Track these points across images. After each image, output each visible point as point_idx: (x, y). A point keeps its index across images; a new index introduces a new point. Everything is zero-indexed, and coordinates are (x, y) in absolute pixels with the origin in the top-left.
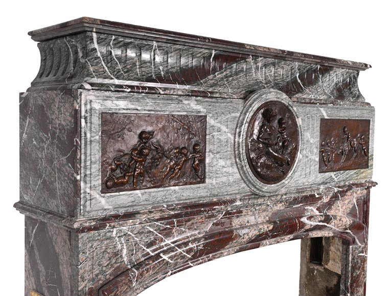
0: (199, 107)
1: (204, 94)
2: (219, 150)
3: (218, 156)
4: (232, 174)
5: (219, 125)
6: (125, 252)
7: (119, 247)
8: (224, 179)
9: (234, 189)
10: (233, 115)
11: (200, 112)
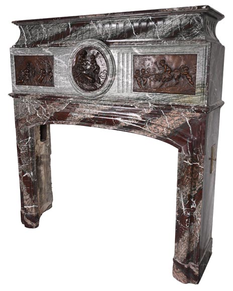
0: (49, 52)
1: (57, 46)
2: (60, 72)
3: (59, 74)
4: (68, 84)
5: (59, 60)
6: (29, 109)
7: (27, 106)
8: (63, 86)
9: (69, 92)
10: (67, 54)
11: (49, 54)
